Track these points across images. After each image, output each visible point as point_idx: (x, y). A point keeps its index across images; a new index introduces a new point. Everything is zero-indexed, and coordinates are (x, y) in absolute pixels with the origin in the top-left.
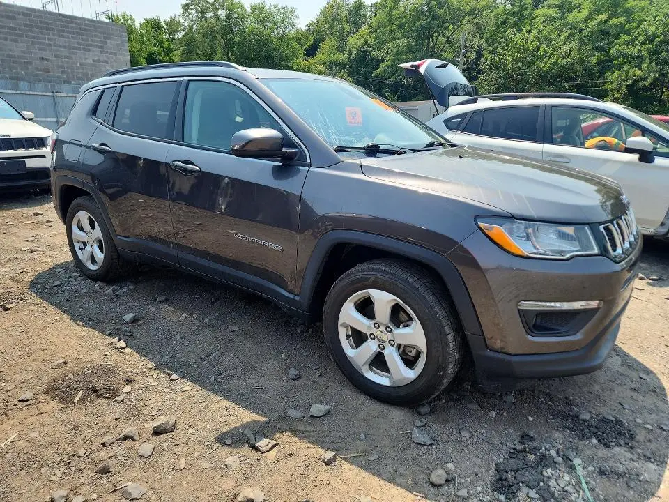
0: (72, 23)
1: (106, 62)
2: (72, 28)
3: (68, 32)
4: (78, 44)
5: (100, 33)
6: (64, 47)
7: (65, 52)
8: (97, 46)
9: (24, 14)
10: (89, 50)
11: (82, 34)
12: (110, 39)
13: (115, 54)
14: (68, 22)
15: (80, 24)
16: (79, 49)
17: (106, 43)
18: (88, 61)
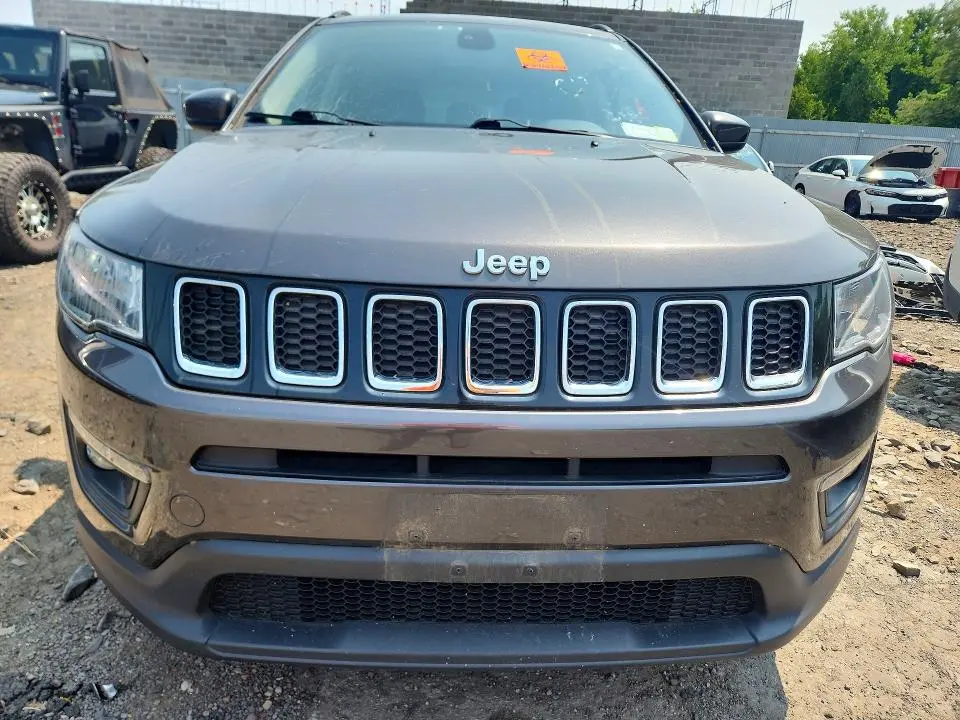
0: (725, 26)
1: (758, 79)
2: (723, 33)
3: (717, 40)
4: (726, 55)
5: (760, 36)
6: (705, 61)
7: (703, 69)
8: (752, 56)
9: (667, 22)
10: (737, 63)
11: (734, 41)
12: (773, 44)
13: (774, 65)
14: (718, 25)
15: (736, 27)
16: (724, 63)
17: (765, 50)
18: (731, 79)
